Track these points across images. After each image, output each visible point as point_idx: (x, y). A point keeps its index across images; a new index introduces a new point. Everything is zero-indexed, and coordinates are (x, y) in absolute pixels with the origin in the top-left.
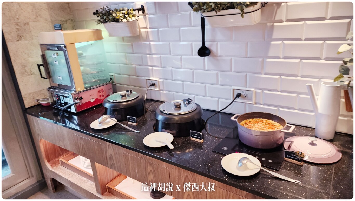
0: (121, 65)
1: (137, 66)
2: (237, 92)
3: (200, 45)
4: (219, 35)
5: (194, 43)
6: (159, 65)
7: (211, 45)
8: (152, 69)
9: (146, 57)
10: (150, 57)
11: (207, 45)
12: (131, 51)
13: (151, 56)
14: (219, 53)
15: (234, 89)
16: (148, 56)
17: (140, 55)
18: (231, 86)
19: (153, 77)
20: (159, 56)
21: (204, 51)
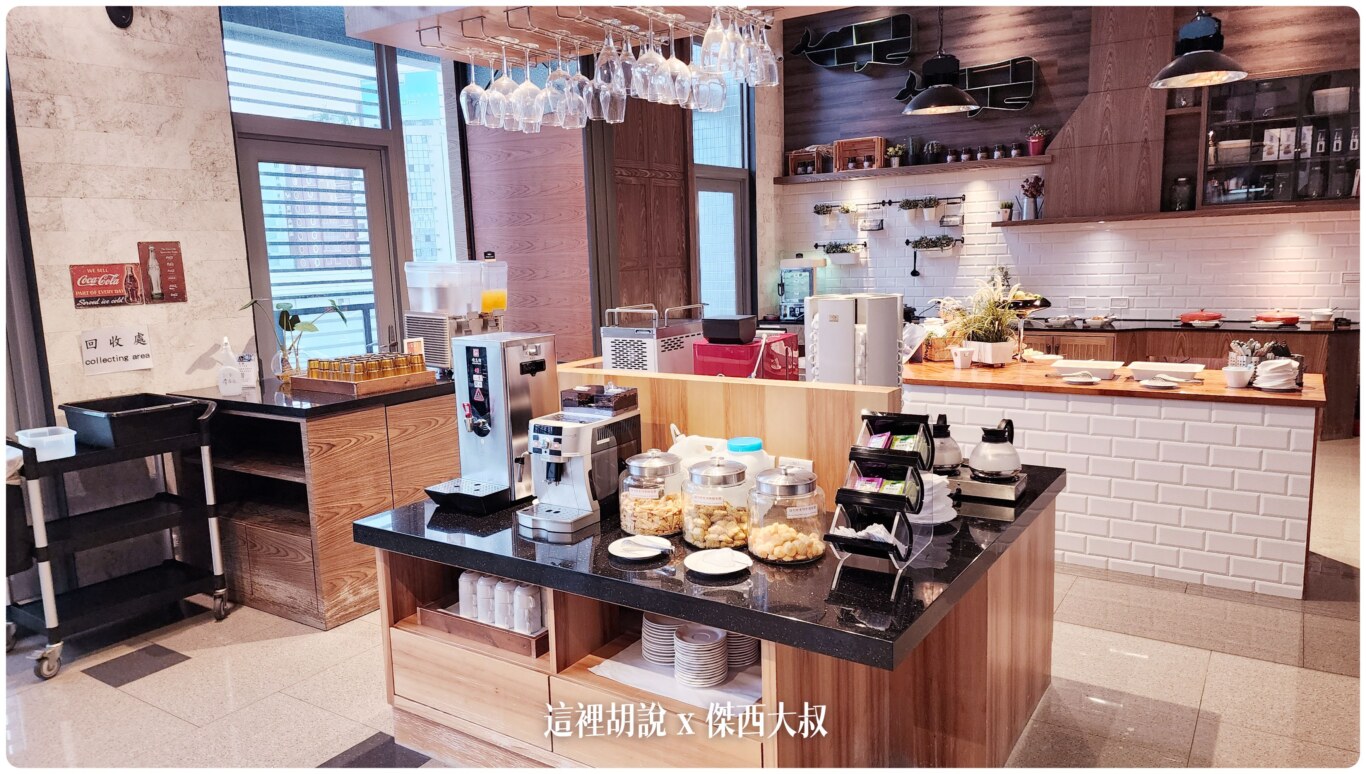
1: (852, 288)
3: (912, 269)
4: (926, 263)
5: (907, 268)
6: (874, 286)
7: (920, 269)
8: (867, 290)
11: (917, 269)
12: (848, 276)
13: (867, 279)
14: (926, 274)
16: (864, 279)
17: (856, 279)
20: (875, 279)
21: (915, 273)
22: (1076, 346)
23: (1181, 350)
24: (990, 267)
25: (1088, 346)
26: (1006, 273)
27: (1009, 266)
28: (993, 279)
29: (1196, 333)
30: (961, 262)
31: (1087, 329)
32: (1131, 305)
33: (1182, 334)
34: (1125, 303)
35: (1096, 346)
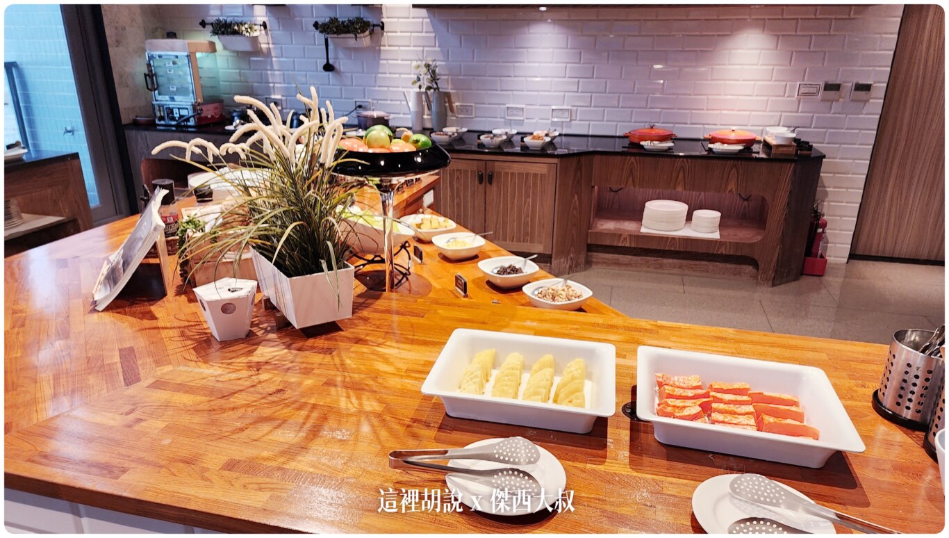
0: (233, 83)
1: (255, 84)
2: (358, 104)
3: (325, 61)
4: (341, 55)
5: (318, 61)
6: (282, 81)
7: (334, 62)
8: (274, 87)
9: (267, 74)
10: (271, 74)
11: (331, 62)
12: (248, 67)
13: (272, 72)
14: (342, 69)
15: (356, 102)
16: (269, 72)
17: (259, 72)
18: (352, 99)
19: (274, 94)
20: (282, 72)
21: (328, 67)
22: (512, 174)
23: (631, 179)
24: (414, 63)
25: (527, 174)
26: (434, 72)
27: (438, 63)
28: (419, 79)
29: (648, 160)
30: (382, 57)
31: (527, 152)
32: (574, 117)
33: (633, 159)
34: (567, 114)
35: (536, 175)
